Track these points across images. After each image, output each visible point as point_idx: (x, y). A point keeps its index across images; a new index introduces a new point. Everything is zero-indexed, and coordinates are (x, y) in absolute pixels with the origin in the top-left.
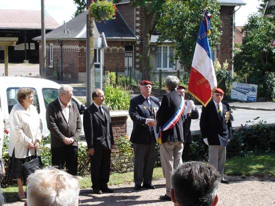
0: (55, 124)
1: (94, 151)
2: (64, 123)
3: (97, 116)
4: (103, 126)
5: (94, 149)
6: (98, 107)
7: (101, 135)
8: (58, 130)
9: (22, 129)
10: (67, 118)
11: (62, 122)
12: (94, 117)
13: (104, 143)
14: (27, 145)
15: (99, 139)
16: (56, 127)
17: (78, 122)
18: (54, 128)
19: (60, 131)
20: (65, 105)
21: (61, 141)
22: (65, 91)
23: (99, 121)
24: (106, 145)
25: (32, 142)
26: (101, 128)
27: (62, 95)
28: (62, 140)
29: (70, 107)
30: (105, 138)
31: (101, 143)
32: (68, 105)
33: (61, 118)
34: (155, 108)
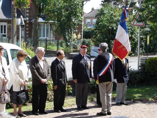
0: (36, 71)
1: (57, 87)
2: (41, 70)
3: (59, 66)
4: (63, 73)
5: (58, 86)
6: (60, 60)
7: (61, 78)
9: (18, 74)
10: (42, 67)
12: (57, 67)
13: (63, 82)
14: (21, 83)
15: (60, 80)
16: (37, 73)
17: (48, 69)
18: (36, 73)
19: (39, 75)
20: (41, 59)
21: (40, 81)
22: (39, 50)
23: (61, 69)
25: (23, 82)
27: (38, 53)
29: (43, 60)
30: (64, 79)
33: (39, 67)
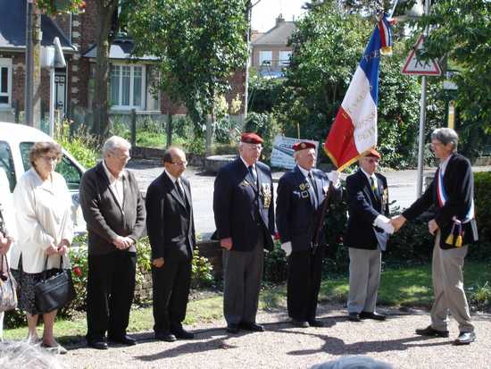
0: (97, 211)
1: (163, 262)
2: (116, 210)
3: (173, 197)
6: (174, 181)
7: (178, 233)
8: (103, 222)
10: (120, 199)
11: (111, 208)
12: (167, 201)
13: (183, 248)
15: (174, 240)
16: (101, 217)
17: (138, 207)
18: (97, 218)
19: (108, 224)
20: (116, 175)
21: (109, 242)
22: (115, 149)
23: (176, 208)
24: (186, 252)
26: (180, 220)
27: (109, 156)
28: (112, 240)
29: (124, 178)
30: (184, 239)
31: (179, 247)
32: (120, 175)
33: (108, 199)
34: (264, 185)
